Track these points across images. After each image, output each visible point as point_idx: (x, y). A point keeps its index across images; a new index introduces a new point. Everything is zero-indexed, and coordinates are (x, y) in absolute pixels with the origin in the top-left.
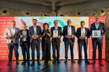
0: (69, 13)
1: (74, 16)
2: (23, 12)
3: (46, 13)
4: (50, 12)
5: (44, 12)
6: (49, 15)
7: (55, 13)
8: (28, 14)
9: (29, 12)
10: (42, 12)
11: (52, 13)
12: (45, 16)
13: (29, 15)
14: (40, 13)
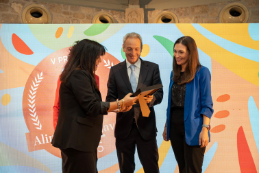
0: (197, 10)
1: (217, 21)
2: (16, 7)
3: (107, 10)
4: (120, 7)
5: (99, 9)
6: (116, 17)
7: (141, 11)
8: (37, 14)
9: (42, 6)
10: (92, 7)
11: (128, 10)
12: (104, 21)
13: (41, 19)
14: (85, 11)
